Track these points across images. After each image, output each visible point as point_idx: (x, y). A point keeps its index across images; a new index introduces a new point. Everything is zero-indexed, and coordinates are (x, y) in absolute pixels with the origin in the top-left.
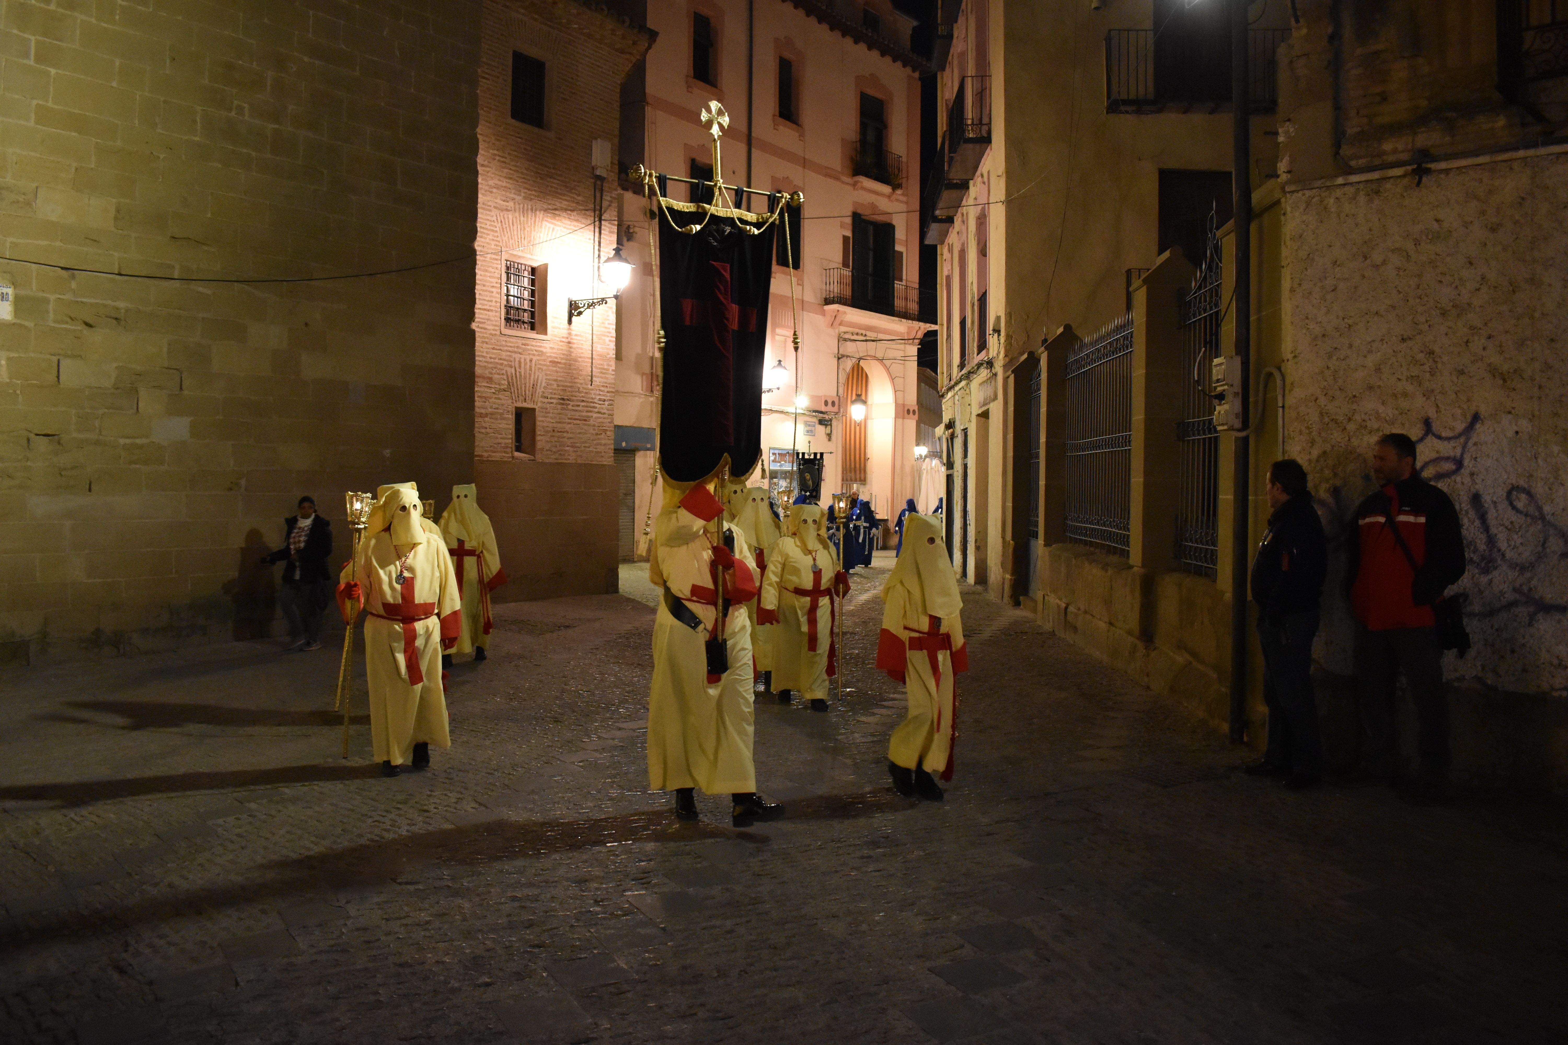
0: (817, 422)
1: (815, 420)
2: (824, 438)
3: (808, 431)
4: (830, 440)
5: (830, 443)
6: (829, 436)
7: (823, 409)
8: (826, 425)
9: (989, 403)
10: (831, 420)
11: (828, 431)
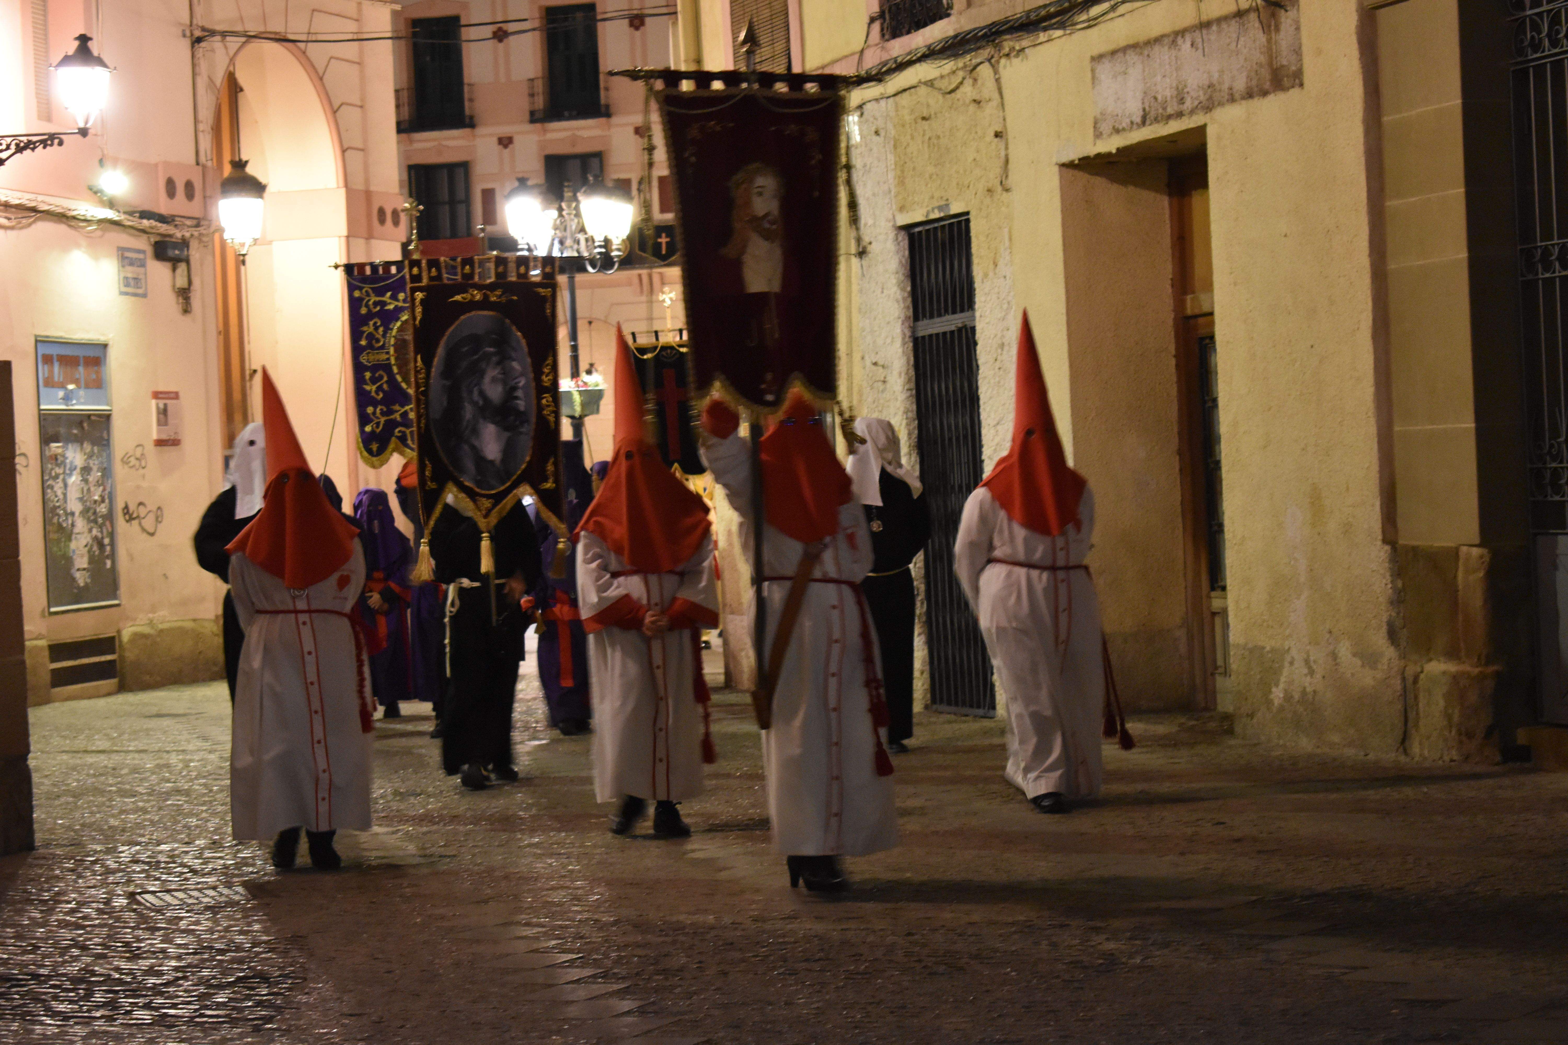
0: (149, 250)
1: (143, 244)
2: (171, 303)
3: (127, 282)
4: (186, 310)
5: (187, 318)
6: (184, 294)
7: (164, 206)
8: (175, 262)
9: (1208, 107)
10: (184, 244)
11: (181, 282)
